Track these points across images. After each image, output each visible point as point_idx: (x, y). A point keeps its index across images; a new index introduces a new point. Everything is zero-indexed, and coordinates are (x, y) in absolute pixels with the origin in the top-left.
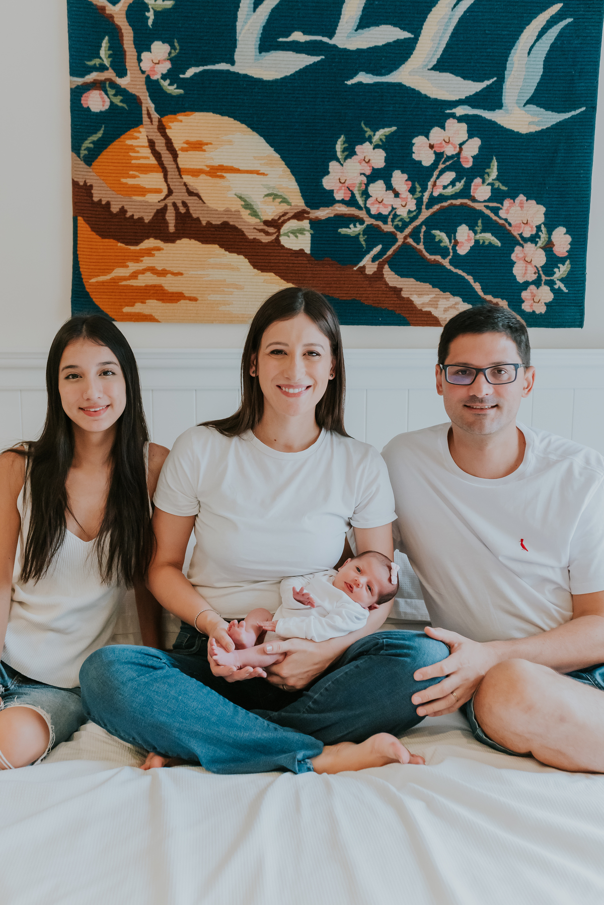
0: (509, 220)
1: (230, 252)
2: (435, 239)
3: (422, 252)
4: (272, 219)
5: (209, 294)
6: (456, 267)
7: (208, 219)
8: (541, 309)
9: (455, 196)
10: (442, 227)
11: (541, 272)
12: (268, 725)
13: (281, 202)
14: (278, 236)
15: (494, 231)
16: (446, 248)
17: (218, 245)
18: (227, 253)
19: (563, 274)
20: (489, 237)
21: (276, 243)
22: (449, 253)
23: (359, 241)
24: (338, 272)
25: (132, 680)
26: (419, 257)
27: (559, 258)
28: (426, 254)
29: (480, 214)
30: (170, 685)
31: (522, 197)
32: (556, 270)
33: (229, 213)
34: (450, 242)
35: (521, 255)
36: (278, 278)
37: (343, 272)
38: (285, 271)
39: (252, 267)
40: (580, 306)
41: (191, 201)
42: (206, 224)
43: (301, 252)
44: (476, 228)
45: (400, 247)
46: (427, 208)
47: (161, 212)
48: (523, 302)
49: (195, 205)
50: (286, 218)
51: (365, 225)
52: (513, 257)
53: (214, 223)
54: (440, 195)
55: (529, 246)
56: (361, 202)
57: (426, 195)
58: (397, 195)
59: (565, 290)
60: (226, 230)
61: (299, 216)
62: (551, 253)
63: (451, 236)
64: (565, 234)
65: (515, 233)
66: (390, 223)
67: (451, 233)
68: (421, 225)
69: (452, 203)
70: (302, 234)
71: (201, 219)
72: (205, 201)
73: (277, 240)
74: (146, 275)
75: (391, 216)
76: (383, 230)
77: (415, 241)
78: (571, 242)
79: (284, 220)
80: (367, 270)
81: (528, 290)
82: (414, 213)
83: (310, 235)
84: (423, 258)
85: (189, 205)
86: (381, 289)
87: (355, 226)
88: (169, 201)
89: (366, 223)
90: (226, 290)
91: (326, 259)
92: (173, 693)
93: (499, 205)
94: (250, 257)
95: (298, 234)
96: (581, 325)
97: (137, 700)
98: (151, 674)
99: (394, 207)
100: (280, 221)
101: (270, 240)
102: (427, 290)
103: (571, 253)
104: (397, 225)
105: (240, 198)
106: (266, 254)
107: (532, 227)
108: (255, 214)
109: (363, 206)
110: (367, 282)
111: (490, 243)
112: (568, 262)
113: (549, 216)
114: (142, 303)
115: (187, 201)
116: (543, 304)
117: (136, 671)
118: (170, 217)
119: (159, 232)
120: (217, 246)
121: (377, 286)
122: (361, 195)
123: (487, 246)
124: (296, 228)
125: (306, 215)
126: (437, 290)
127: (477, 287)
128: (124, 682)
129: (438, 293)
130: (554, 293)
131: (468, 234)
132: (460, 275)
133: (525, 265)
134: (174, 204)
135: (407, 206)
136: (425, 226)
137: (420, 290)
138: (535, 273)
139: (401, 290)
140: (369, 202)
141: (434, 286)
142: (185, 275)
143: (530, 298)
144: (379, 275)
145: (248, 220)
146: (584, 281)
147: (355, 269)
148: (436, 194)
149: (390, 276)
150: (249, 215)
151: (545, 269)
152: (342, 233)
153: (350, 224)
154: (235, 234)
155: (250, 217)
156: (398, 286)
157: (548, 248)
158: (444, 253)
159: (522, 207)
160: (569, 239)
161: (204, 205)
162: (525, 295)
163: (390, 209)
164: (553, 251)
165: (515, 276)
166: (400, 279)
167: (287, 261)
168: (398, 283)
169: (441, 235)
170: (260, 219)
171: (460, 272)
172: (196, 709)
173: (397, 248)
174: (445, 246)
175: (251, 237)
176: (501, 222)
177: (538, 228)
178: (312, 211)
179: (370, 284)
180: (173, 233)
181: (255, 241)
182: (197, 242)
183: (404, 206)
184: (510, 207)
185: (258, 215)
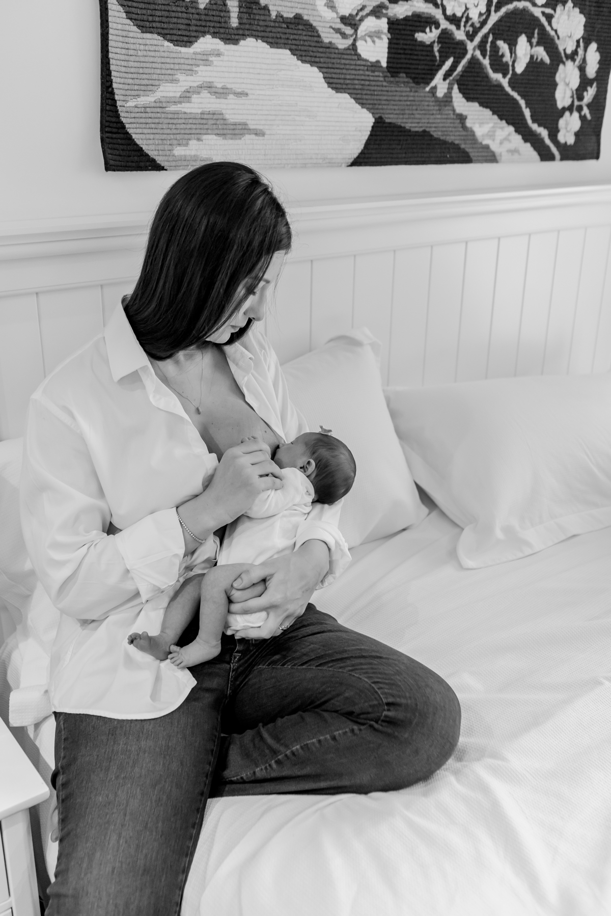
0: (559, 32)
1: (302, 61)
2: (499, 52)
3: (486, 68)
4: (350, 15)
5: (278, 125)
6: (513, 88)
7: (280, 9)
8: (571, 140)
10: (507, 37)
11: (575, 96)
14: (355, 40)
15: (545, 45)
16: (507, 65)
17: (290, 50)
18: (299, 62)
19: (589, 99)
20: (541, 53)
21: (353, 49)
22: (509, 70)
23: (432, 51)
24: (412, 94)
27: (588, 79)
28: (490, 71)
29: (537, 22)
31: (570, 4)
32: (585, 94)
34: (511, 57)
35: (562, 76)
36: (353, 101)
37: (416, 94)
39: (326, 85)
40: (598, 135)
42: (276, 16)
43: (378, 64)
44: (533, 40)
45: (469, 62)
46: (496, 11)
48: (559, 131)
50: (364, 13)
51: (440, 29)
52: (557, 78)
53: (285, 15)
55: (569, 63)
59: (589, 117)
60: (299, 27)
61: (378, 11)
62: (583, 74)
63: (512, 49)
64: (596, 51)
65: (561, 49)
67: (512, 45)
68: (488, 33)
69: (516, 6)
70: (379, 38)
71: (271, 8)
73: (354, 46)
74: (202, 95)
75: (464, 20)
77: (481, 54)
78: (600, 61)
79: (362, 16)
80: (438, 91)
81: (564, 118)
82: (484, 17)
83: (387, 41)
84: (487, 77)
86: (450, 117)
87: (431, 31)
89: (441, 27)
90: (297, 118)
91: (401, 75)
93: (552, 12)
94: (325, 70)
95: (375, 39)
99: (468, 6)
101: (346, 46)
102: (488, 117)
103: (599, 74)
104: (469, 31)
106: (343, 67)
107: (573, 42)
108: (331, 5)
110: (437, 108)
111: (542, 59)
112: (595, 85)
113: (587, 28)
114: (199, 139)
116: (573, 133)
119: (218, 25)
121: (446, 112)
123: (539, 64)
124: (373, 30)
125: (384, 11)
126: (496, 117)
127: (527, 113)
130: (581, 121)
131: (526, 47)
132: (514, 99)
133: (564, 87)
135: (479, 6)
136: (492, 34)
137: (482, 117)
138: (570, 97)
139: (466, 117)
142: (250, 97)
143: (564, 126)
144: (448, 98)
145: (323, 14)
146: (604, 107)
147: (427, 89)
149: (458, 99)
150: (325, 5)
151: (578, 92)
152: (419, 39)
153: (427, 27)
154: (310, 34)
155: (326, 8)
156: (464, 113)
157: (582, 66)
158: (504, 70)
159: (569, 16)
160: (597, 57)
162: (561, 123)
163: (464, 7)
164: (585, 71)
165: (556, 101)
166: (466, 104)
167: (363, 77)
168: (465, 109)
169: (503, 46)
170: (337, 13)
171: (515, 95)
174: (507, 62)
175: (326, 40)
176: (552, 33)
177: (578, 42)
178: (391, 6)
179: (440, 110)
180: (237, 29)
181: (330, 46)
182: (265, 45)
183: (476, 6)
184: (561, 14)
185: (335, 7)
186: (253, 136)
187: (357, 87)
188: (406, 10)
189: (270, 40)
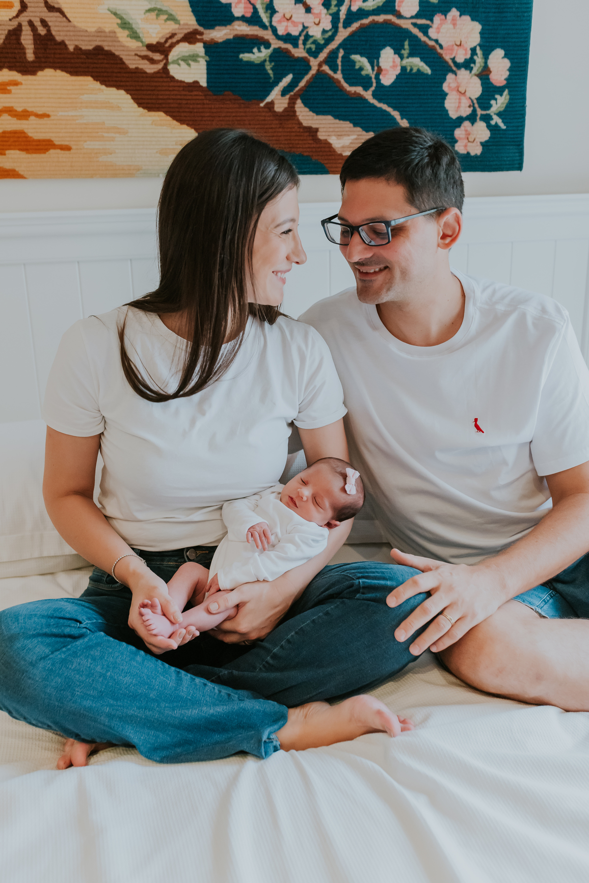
0: (440, 41)
1: (107, 86)
2: (355, 66)
3: (339, 82)
4: (158, 43)
5: (85, 141)
6: (380, 100)
7: (77, 43)
8: (476, 150)
9: (377, 11)
10: (363, 51)
11: (476, 105)
12: (220, 692)
13: (167, 19)
14: (166, 65)
15: (422, 56)
16: (368, 77)
17: (92, 76)
18: (103, 87)
19: (500, 107)
20: (417, 63)
21: (164, 73)
22: (372, 83)
23: (265, 70)
24: (242, 110)
25: (43, 658)
26: (336, 89)
27: (496, 87)
28: (345, 85)
29: (407, 34)
30: (94, 659)
31: (454, 12)
32: (493, 102)
33: (103, 34)
34: (373, 69)
35: (453, 85)
36: (169, 118)
37: (248, 110)
38: (177, 110)
39: (136, 105)
40: (519, 145)
41: (52, 19)
42: (74, 49)
43: (196, 85)
44: (403, 52)
45: (314, 77)
46: (345, 27)
47: (15, 34)
48: (456, 141)
49: (57, 24)
50: (174, 40)
51: (271, 49)
52: (445, 87)
53: (84, 48)
54: (360, 10)
55: (463, 73)
56: (265, 20)
57: (344, 10)
58: (308, 9)
59: (503, 126)
60: (101, 57)
61: (190, 37)
62: (487, 81)
63: (374, 62)
64: (503, 58)
65: (447, 58)
66: (301, 46)
67: (374, 58)
68: (338, 49)
69: (374, 20)
70: (195, 61)
71: (67, 42)
72: (70, 19)
73: (165, 70)
74: (2, 117)
75: (302, 38)
76: (293, 55)
77: (331, 69)
78: (510, 67)
79: (172, 43)
80: (276, 106)
81: (462, 128)
82: (330, 33)
83: (205, 63)
84: (342, 89)
85: (50, 24)
86: (294, 130)
87: (260, 51)
88: (24, 19)
89: (273, 47)
90: (106, 135)
91: (226, 93)
92: (99, 669)
93: (428, 22)
94: (133, 92)
95: (190, 62)
96: (519, 167)
97: (53, 684)
98: (69, 647)
99: (306, 25)
100: (167, 45)
101: (156, 70)
102: (347, 129)
103: (510, 81)
104: (310, 48)
105: (115, 14)
106: (153, 88)
107: (466, 50)
108: (135, 35)
109: (267, 24)
110: (277, 122)
111: (419, 70)
112: (506, 92)
113: (486, 36)
114: (2, 154)
115: (47, 19)
116: (479, 144)
117: (49, 645)
118: (27, 40)
119: (13, 60)
120: (90, 78)
121: (290, 126)
122: (265, 10)
123: (416, 74)
124: (187, 54)
125: (199, 37)
126: (359, 129)
128: (34, 662)
129: (360, 133)
130: (490, 130)
131: (394, 59)
132: (385, 111)
133: (458, 97)
134: (31, 23)
135: (321, 24)
136: (343, 49)
137: (339, 129)
138: (470, 106)
139: (317, 130)
140: (276, 18)
141: (356, 125)
142: (52, 118)
143: (463, 136)
144: (290, 111)
145: (127, 44)
146: (523, 115)
147: (262, 105)
148: (354, 8)
149: (304, 114)
150: (128, 36)
151: (481, 101)
152: (245, 59)
153: (253, 48)
154: (112, 62)
155: (129, 39)
156: (314, 126)
157: (484, 75)
158: (365, 83)
159: (454, 25)
160: (507, 63)
161: (70, 24)
162: (458, 133)
163: (300, 28)
164: (489, 79)
165: (447, 111)
166: (316, 117)
167: (179, 97)
168: (314, 122)
169: (361, 61)
170: (142, 42)
171: (385, 107)
172: (129, 686)
173: (310, 78)
174: (367, 75)
175: (132, 66)
176: (431, 43)
177: (473, 50)
178: (206, 32)
179: (281, 124)
180: (33, 62)
181: (138, 72)
182: (64, 74)
183: (318, 24)
184: (441, 24)
185: (139, 37)
186: (59, 151)
187: (172, 106)
188: (225, 34)
189: (69, 70)
